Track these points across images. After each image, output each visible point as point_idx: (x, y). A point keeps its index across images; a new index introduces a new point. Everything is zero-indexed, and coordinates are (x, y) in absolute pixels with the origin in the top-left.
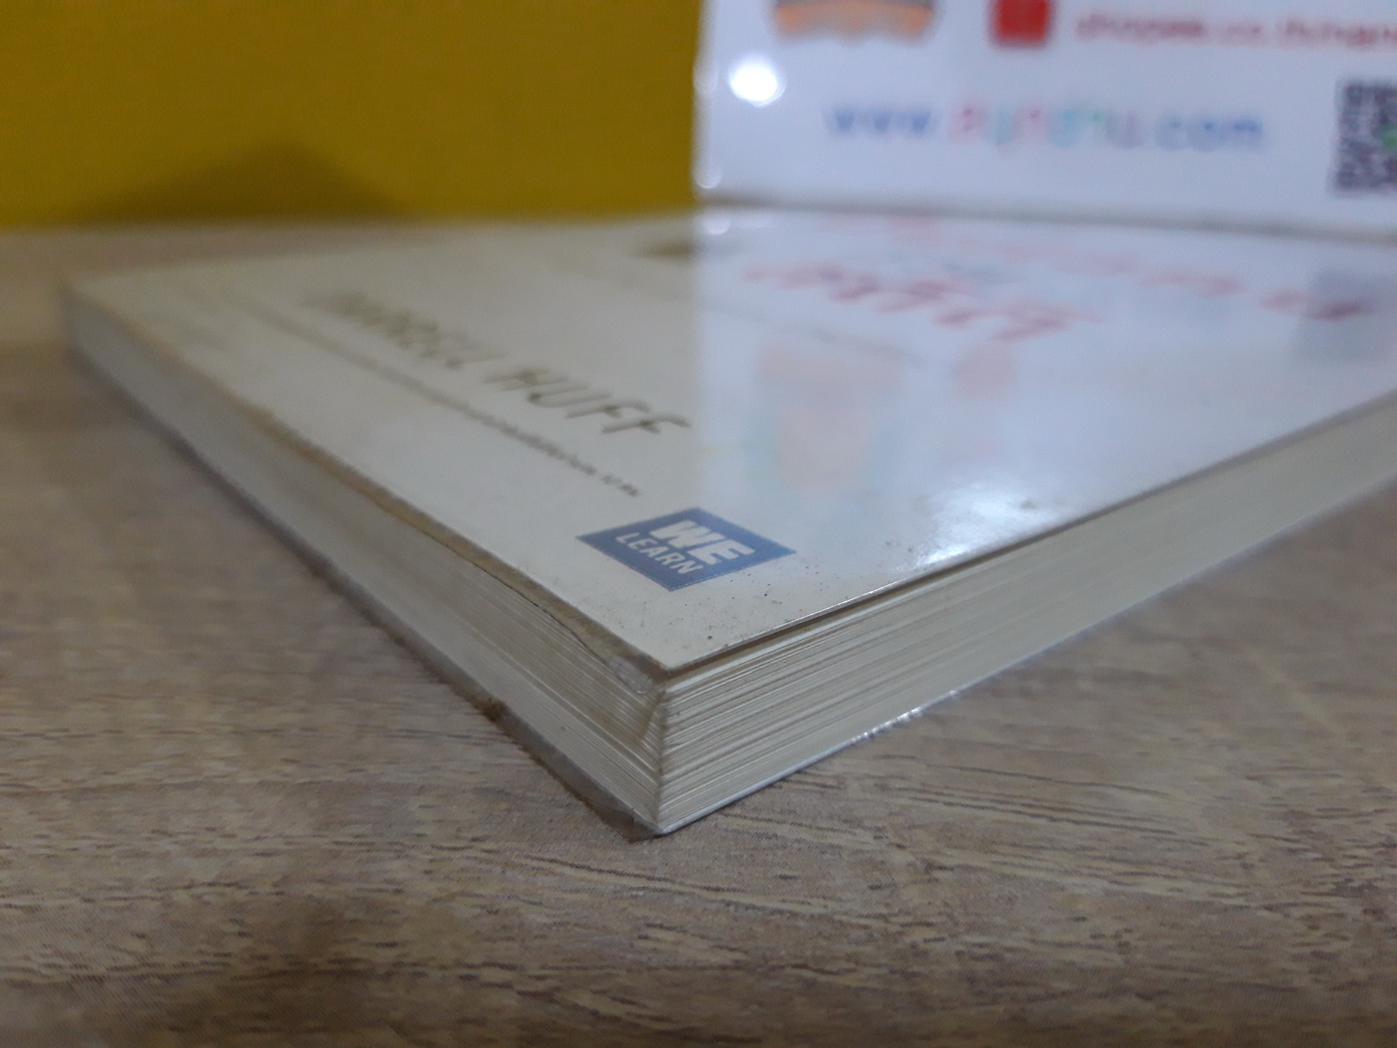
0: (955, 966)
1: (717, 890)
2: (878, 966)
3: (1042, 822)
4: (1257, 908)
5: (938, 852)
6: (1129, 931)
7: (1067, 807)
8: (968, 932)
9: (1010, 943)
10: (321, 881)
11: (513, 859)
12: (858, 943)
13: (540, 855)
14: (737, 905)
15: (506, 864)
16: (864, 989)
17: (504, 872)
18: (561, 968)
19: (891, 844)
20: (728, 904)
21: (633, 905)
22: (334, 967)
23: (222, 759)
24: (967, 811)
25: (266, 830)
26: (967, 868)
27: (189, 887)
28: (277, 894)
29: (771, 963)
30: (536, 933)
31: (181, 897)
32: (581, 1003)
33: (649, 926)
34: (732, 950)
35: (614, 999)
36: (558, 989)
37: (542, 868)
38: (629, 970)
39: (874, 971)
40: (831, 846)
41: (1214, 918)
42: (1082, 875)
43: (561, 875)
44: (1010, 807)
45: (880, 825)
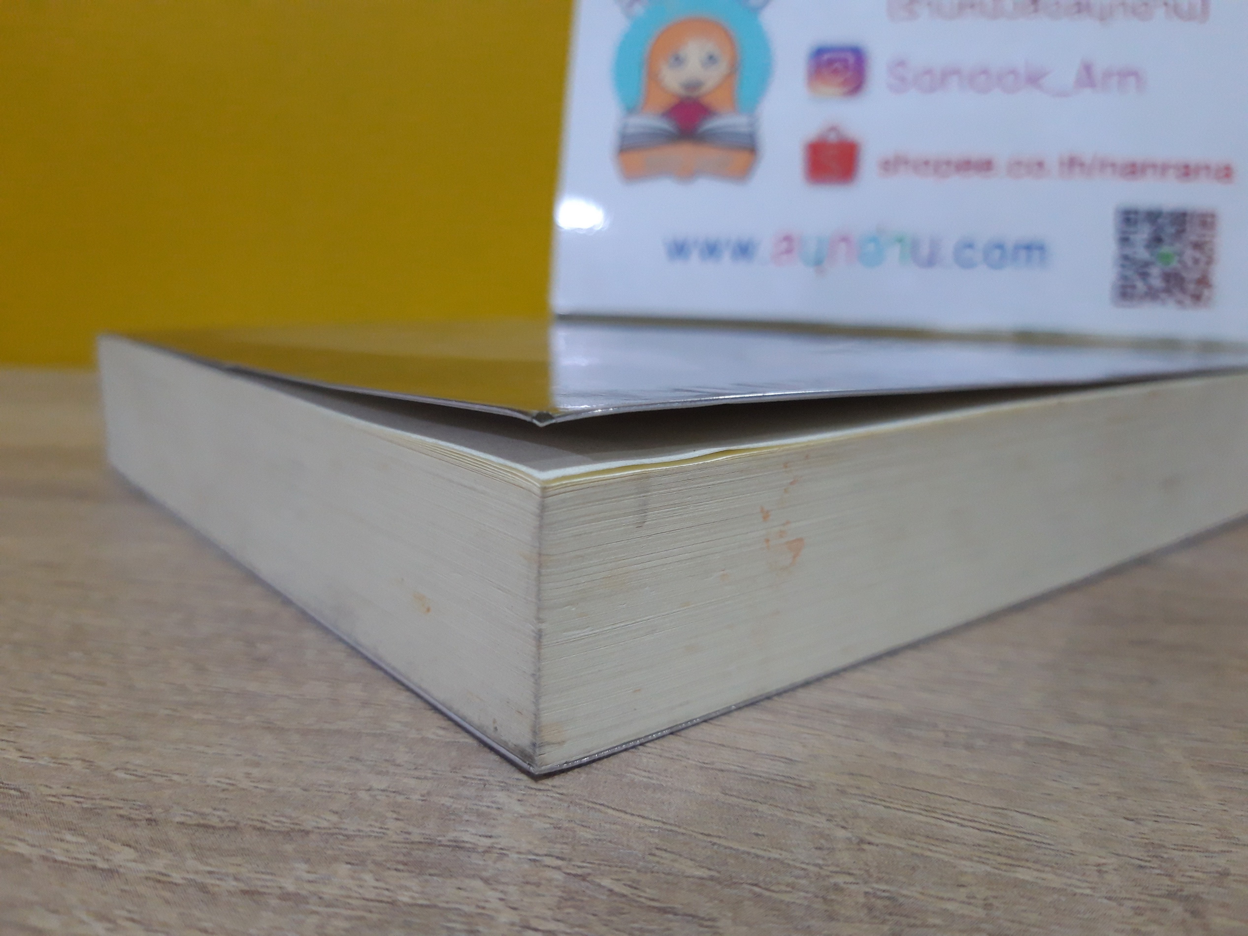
0: (862, 900)
1: (709, 835)
2: (807, 892)
3: (955, 826)
4: (1099, 898)
5: (870, 834)
6: (995, 897)
7: (976, 819)
8: (877, 883)
9: (905, 892)
10: (452, 797)
11: (577, 801)
12: (797, 877)
13: (595, 800)
14: (719, 845)
15: (571, 802)
16: (793, 903)
17: (569, 806)
18: (594, 863)
19: (837, 825)
20: (714, 844)
21: (649, 836)
22: (451, 843)
23: (400, 722)
24: (901, 813)
25: (422, 765)
26: (888, 846)
27: (369, 790)
28: (422, 800)
29: (734, 880)
30: (582, 843)
31: (363, 795)
32: (603, 884)
33: (657, 849)
34: (710, 869)
35: (625, 885)
36: (589, 874)
37: (594, 808)
38: (638, 871)
39: (802, 894)
40: (794, 821)
41: (1063, 899)
42: (971, 860)
43: (606, 813)
44: (934, 815)
45: (833, 813)
